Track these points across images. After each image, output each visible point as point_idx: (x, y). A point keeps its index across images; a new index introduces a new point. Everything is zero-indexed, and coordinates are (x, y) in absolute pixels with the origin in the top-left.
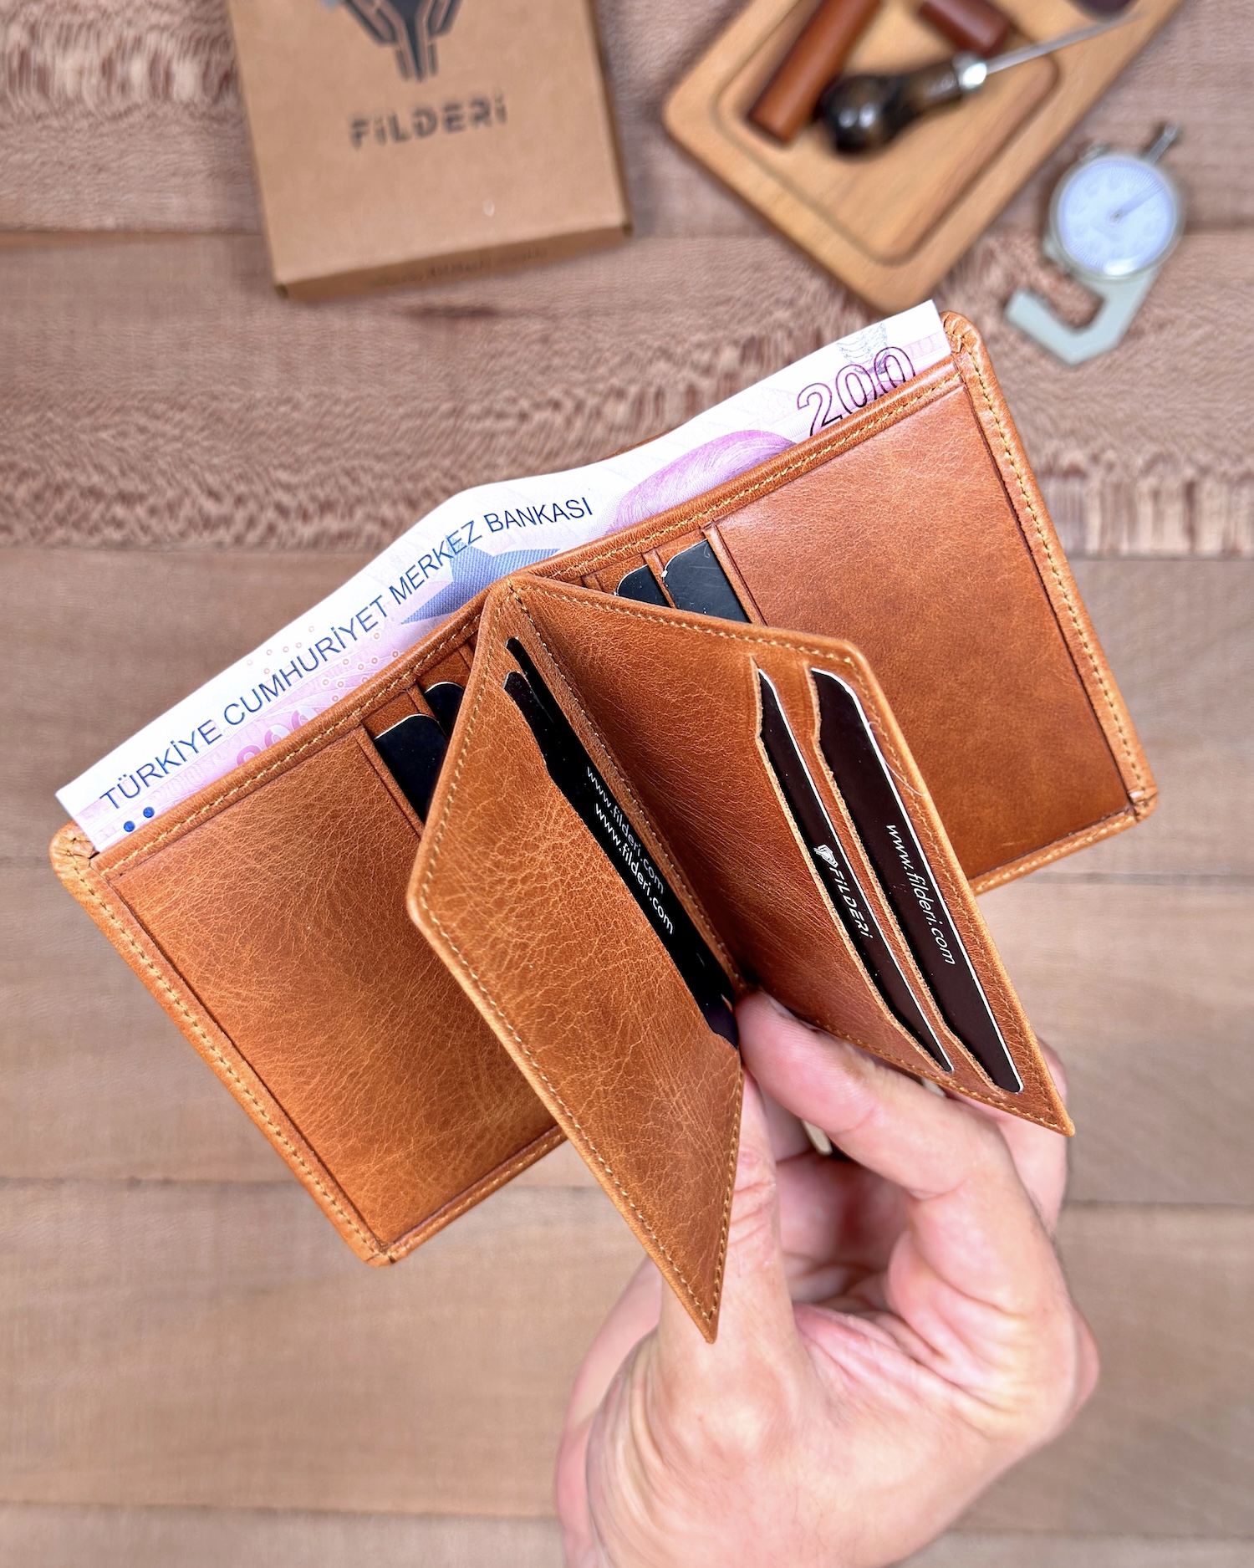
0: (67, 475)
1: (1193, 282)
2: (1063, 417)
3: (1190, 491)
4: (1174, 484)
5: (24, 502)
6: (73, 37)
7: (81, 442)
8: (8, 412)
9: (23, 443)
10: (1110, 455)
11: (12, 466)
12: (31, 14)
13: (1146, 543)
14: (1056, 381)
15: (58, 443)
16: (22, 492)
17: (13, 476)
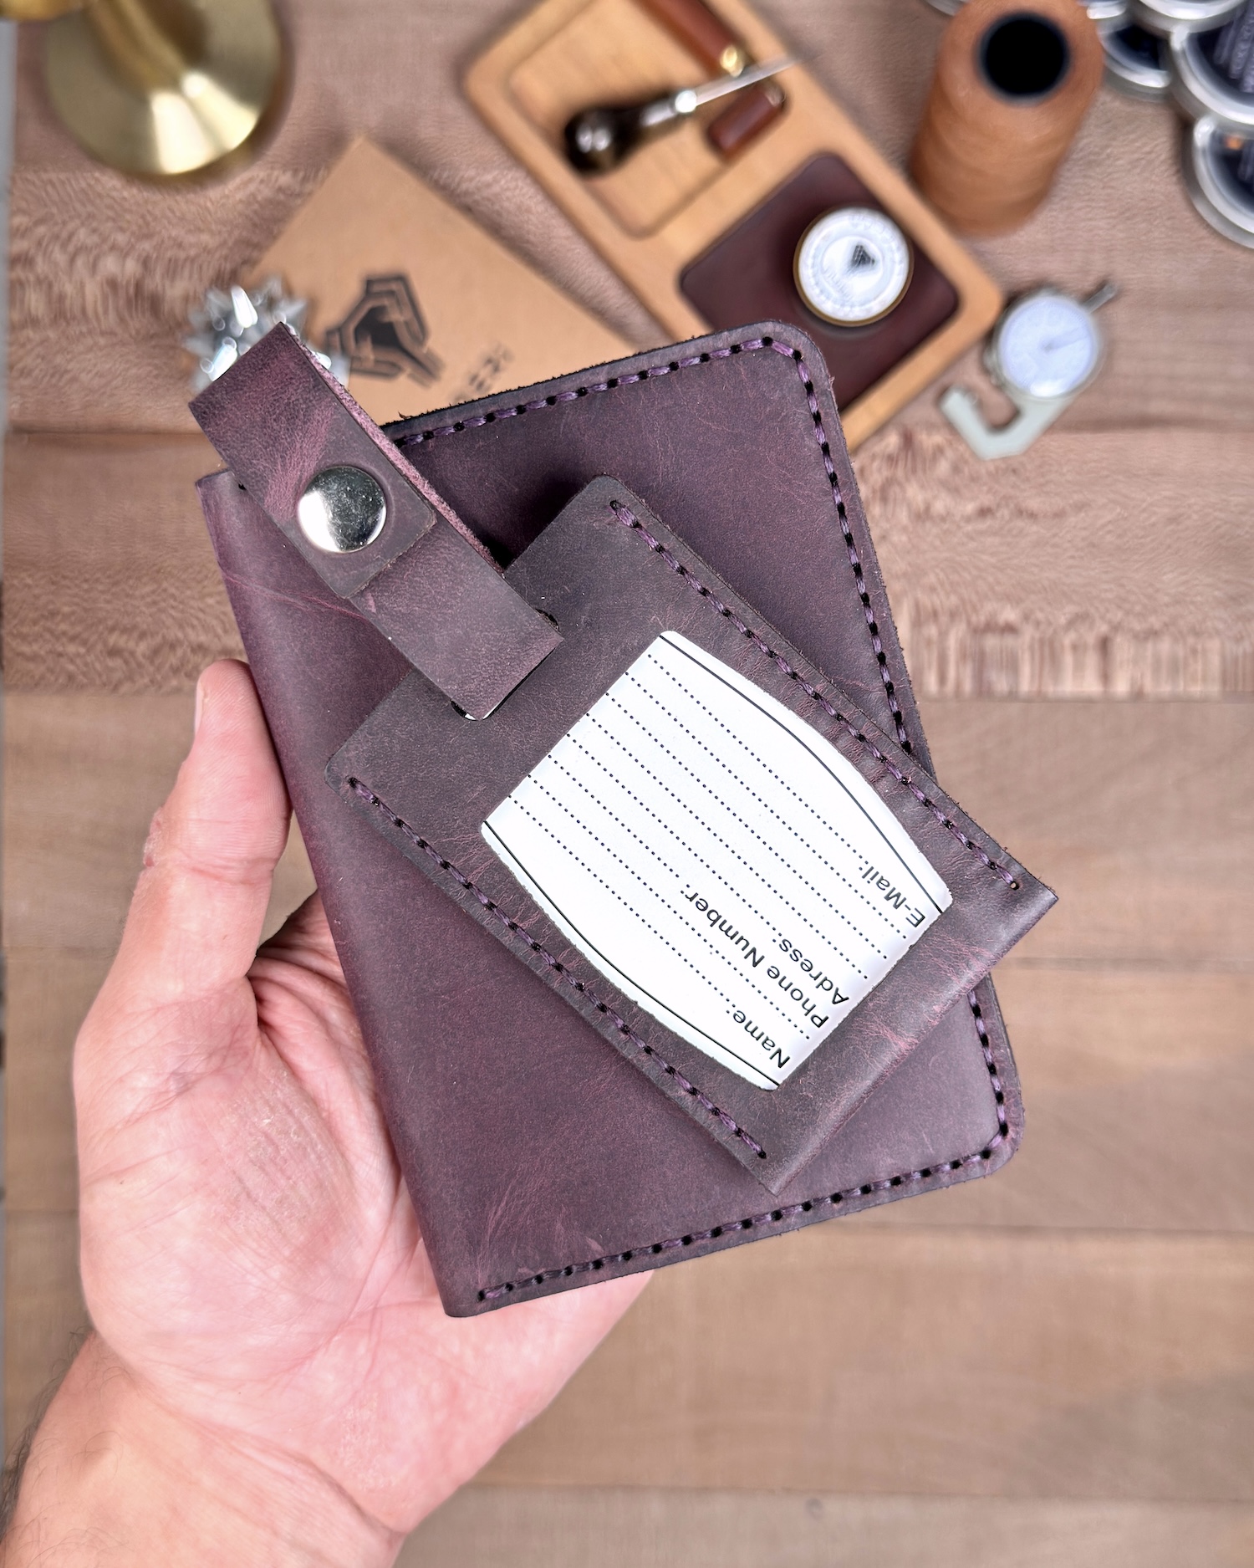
0: (180, 635)
1: (1105, 473)
2: (998, 583)
3: (1104, 645)
4: (1091, 638)
5: (144, 656)
6: (180, 268)
7: (192, 607)
8: (131, 582)
9: (144, 609)
10: (1040, 616)
11: (135, 627)
12: (144, 250)
13: (1068, 686)
14: (992, 554)
15: (173, 607)
16: (142, 648)
17: (135, 635)
